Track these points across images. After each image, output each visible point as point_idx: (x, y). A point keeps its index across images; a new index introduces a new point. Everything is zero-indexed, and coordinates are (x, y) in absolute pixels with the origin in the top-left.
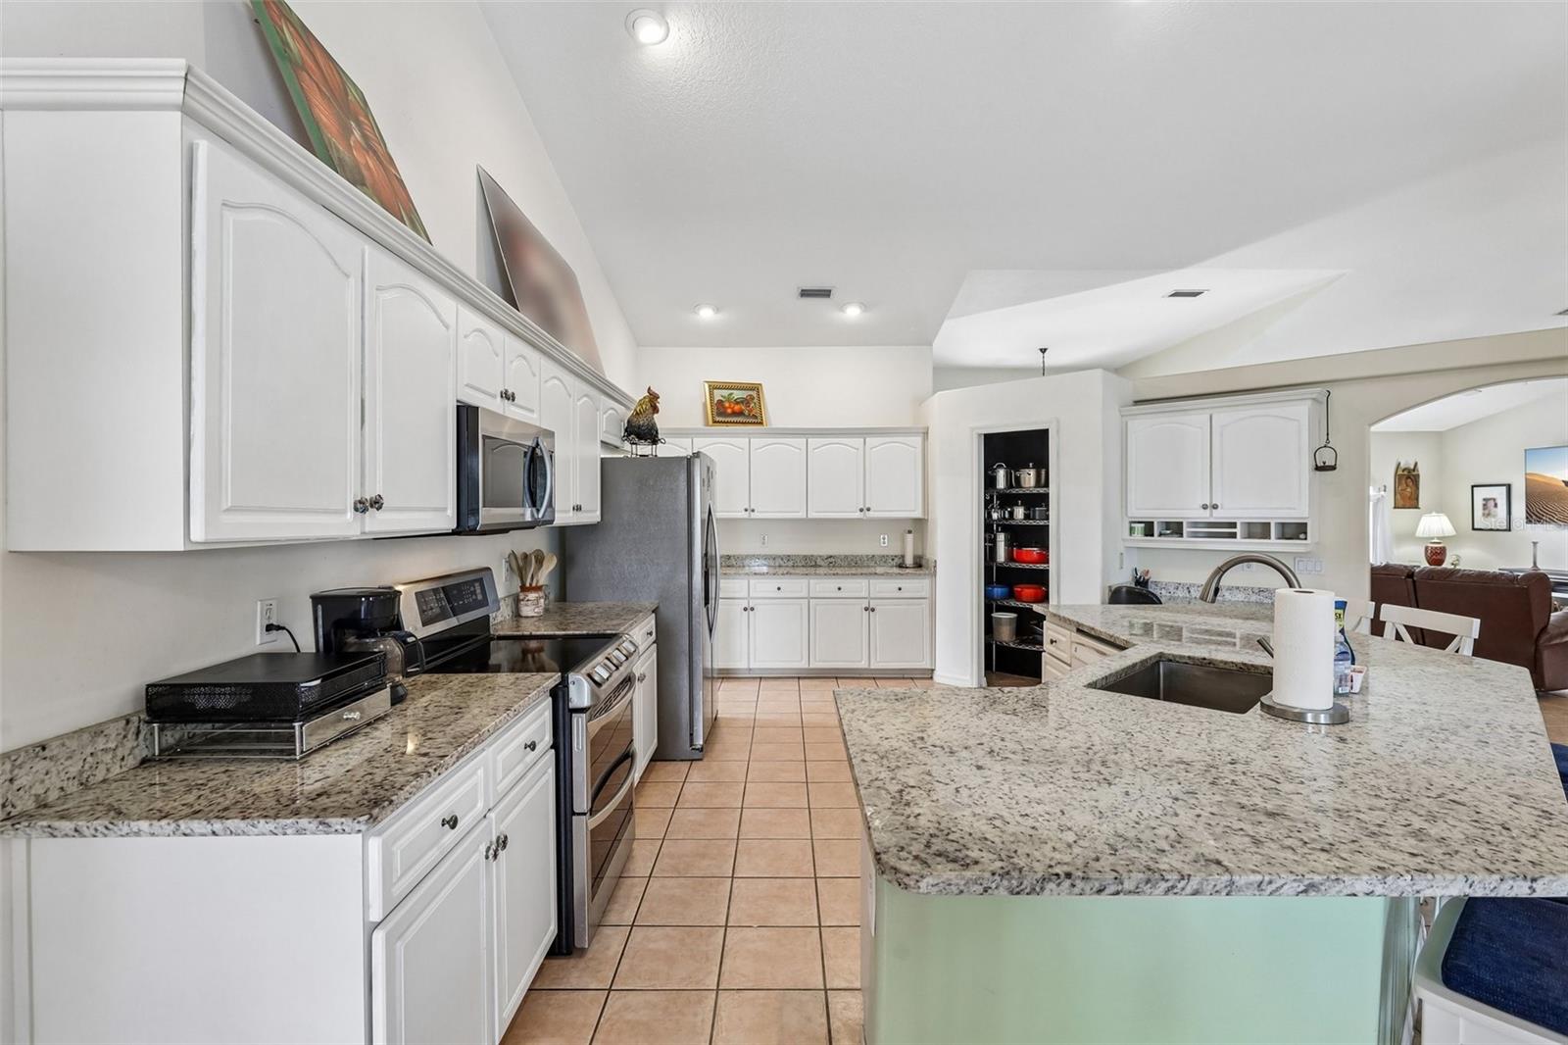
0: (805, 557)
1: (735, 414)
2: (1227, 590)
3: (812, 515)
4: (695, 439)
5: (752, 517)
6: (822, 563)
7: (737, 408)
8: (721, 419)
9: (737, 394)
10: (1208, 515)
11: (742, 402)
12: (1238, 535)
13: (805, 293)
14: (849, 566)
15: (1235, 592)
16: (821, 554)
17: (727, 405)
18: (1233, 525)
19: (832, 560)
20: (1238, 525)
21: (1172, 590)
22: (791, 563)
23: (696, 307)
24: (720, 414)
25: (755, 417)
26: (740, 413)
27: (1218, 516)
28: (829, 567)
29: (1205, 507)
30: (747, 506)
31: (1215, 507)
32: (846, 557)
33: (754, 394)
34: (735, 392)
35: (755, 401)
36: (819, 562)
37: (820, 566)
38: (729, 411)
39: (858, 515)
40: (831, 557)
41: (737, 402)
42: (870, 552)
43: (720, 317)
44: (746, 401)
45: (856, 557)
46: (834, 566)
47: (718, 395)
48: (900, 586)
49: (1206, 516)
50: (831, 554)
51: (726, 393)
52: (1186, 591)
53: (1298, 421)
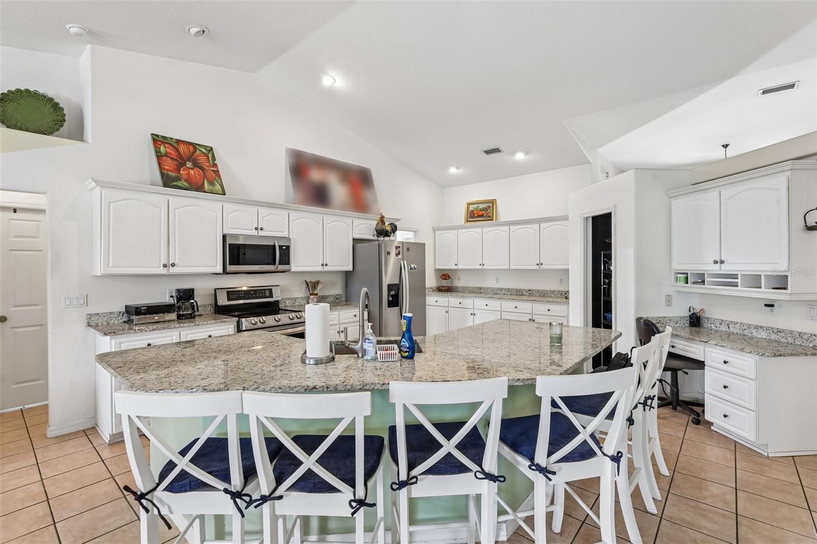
0: (517, 290)
1: (479, 216)
2: (755, 328)
3: (512, 267)
4: (459, 231)
5: (484, 268)
6: (525, 294)
7: (480, 213)
8: (470, 220)
9: (481, 206)
10: (719, 269)
11: (484, 210)
12: (739, 284)
13: (488, 152)
14: (540, 296)
15: (760, 330)
16: (525, 288)
17: (475, 212)
18: (735, 276)
19: (531, 292)
20: (739, 277)
21: (718, 325)
22: (509, 293)
23: (447, 167)
24: (471, 217)
25: (489, 217)
26: (482, 216)
27: (726, 269)
28: (529, 296)
29: (716, 262)
30: (481, 263)
31: (722, 262)
32: (538, 291)
33: (490, 205)
34: (481, 205)
35: (491, 208)
36: (524, 293)
37: (524, 295)
38: (476, 215)
39: (536, 267)
40: (530, 290)
41: (481, 210)
42: (552, 289)
43: (460, 171)
44: (485, 209)
45: (544, 291)
46: (532, 296)
47: (472, 208)
48: (549, 308)
49: (716, 269)
50: (530, 289)
51: (475, 206)
52: (727, 327)
53: (778, 190)
